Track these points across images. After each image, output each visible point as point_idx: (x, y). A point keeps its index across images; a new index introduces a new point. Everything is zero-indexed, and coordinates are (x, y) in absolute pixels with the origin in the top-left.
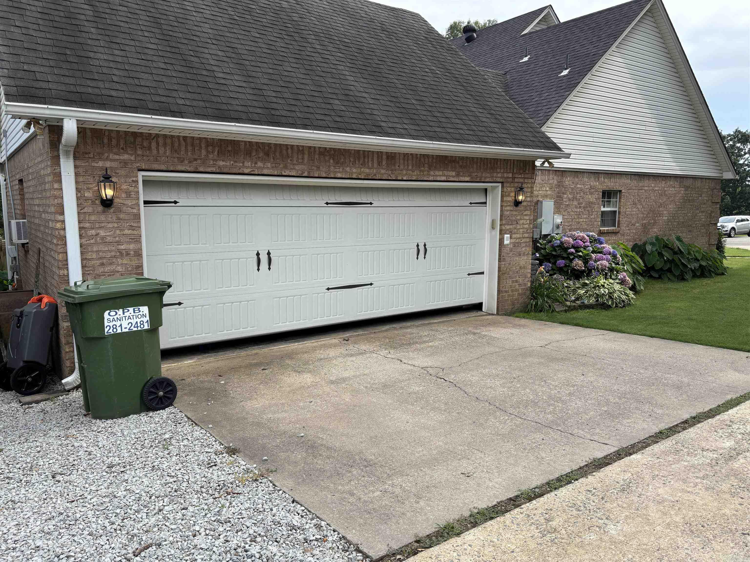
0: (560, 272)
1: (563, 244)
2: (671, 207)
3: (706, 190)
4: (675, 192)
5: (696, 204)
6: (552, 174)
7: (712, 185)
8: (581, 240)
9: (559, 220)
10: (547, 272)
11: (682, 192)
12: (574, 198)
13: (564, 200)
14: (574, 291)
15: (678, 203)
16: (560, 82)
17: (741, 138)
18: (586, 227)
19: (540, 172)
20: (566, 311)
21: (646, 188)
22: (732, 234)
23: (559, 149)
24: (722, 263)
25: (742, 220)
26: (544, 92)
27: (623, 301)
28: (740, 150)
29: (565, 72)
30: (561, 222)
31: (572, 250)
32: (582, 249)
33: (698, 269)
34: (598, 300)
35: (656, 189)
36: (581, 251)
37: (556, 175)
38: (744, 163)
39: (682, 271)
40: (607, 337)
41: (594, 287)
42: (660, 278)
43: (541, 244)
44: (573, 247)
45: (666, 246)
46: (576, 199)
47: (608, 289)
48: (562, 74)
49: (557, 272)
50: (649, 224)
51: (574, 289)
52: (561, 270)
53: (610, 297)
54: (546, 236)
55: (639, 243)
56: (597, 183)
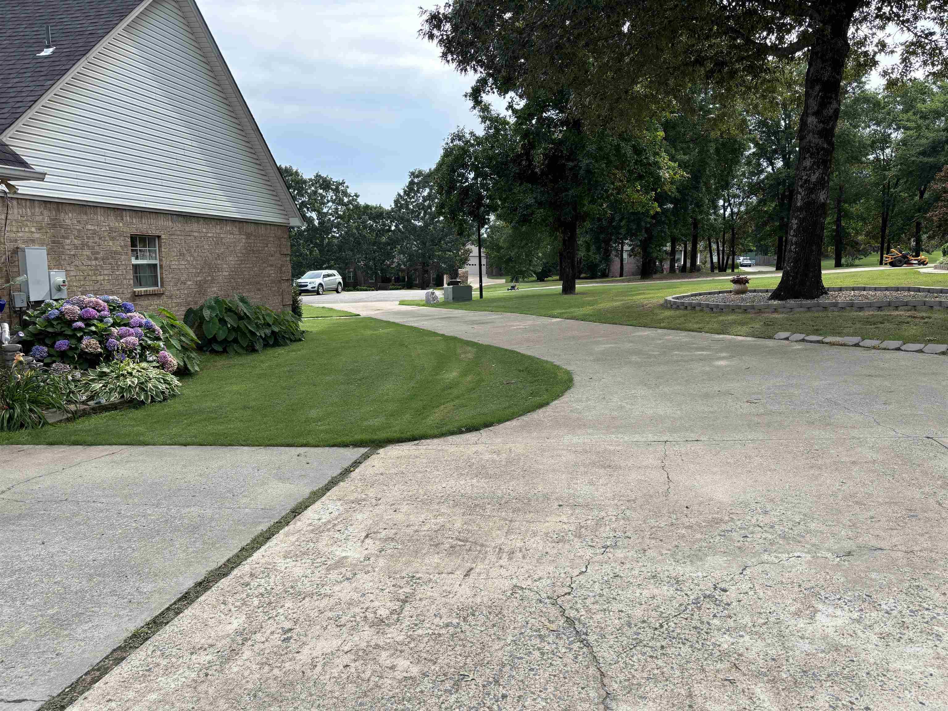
0: (62, 359)
1: (64, 315)
2: (232, 260)
3: (272, 239)
4: (234, 240)
5: (262, 255)
6: (40, 208)
7: (279, 233)
8: (94, 308)
9: (59, 277)
10: (38, 361)
11: (244, 241)
12: (83, 246)
13: (67, 247)
14: (87, 385)
15: (239, 255)
16: (38, 65)
17: (322, 184)
18: (109, 287)
19: (15, 202)
20: (68, 420)
21: (196, 234)
22: (321, 290)
23: (24, 164)
24: (297, 326)
25: (329, 276)
26: (12, 76)
27: (163, 393)
28: (323, 197)
29: (47, 52)
30: (64, 282)
31: (80, 324)
32: (95, 322)
33: (270, 337)
34: (123, 396)
35: (210, 235)
36: (94, 325)
37: (45, 208)
38: (327, 212)
39: (250, 340)
40: (117, 457)
41: (117, 378)
42: (225, 351)
43: (29, 316)
44: (81, 319)
45: (229, 310)
46: (88, 246)
47: (138, 378)
48: (43, 54)
49: (58, 359)
50: (206, 281)
51: (86, 383)
52: (63, 356)
53: (142, 389)
54: (38, 303)
55: (195, 307)
56: (121, 224)
